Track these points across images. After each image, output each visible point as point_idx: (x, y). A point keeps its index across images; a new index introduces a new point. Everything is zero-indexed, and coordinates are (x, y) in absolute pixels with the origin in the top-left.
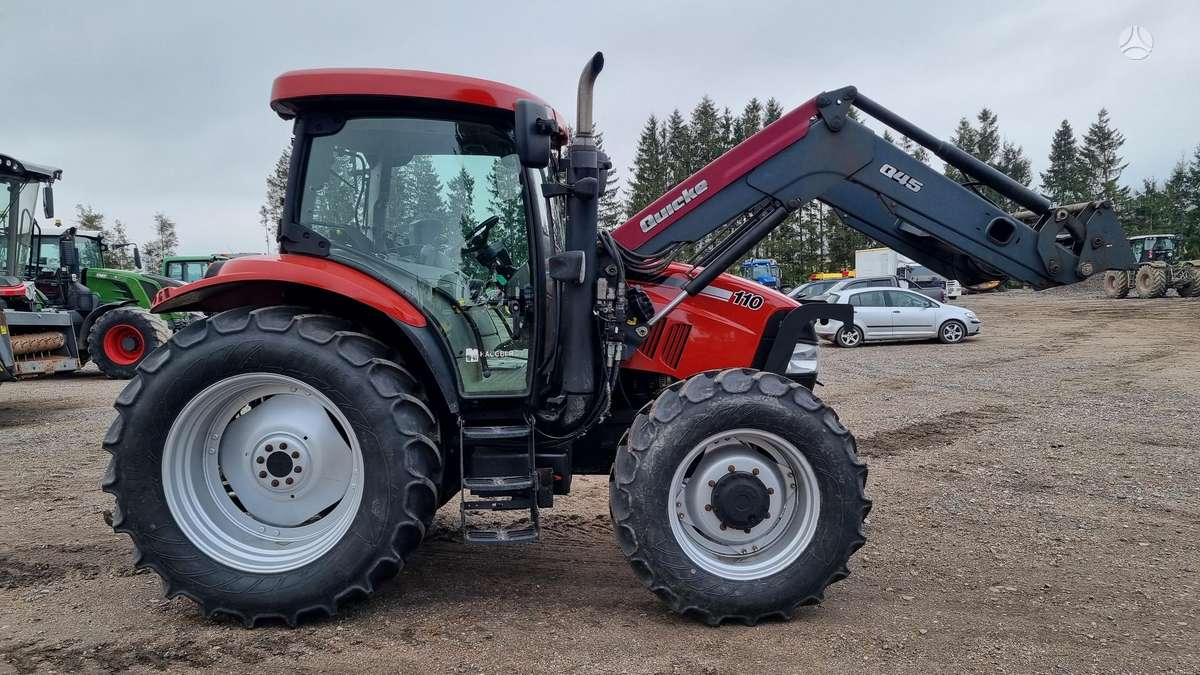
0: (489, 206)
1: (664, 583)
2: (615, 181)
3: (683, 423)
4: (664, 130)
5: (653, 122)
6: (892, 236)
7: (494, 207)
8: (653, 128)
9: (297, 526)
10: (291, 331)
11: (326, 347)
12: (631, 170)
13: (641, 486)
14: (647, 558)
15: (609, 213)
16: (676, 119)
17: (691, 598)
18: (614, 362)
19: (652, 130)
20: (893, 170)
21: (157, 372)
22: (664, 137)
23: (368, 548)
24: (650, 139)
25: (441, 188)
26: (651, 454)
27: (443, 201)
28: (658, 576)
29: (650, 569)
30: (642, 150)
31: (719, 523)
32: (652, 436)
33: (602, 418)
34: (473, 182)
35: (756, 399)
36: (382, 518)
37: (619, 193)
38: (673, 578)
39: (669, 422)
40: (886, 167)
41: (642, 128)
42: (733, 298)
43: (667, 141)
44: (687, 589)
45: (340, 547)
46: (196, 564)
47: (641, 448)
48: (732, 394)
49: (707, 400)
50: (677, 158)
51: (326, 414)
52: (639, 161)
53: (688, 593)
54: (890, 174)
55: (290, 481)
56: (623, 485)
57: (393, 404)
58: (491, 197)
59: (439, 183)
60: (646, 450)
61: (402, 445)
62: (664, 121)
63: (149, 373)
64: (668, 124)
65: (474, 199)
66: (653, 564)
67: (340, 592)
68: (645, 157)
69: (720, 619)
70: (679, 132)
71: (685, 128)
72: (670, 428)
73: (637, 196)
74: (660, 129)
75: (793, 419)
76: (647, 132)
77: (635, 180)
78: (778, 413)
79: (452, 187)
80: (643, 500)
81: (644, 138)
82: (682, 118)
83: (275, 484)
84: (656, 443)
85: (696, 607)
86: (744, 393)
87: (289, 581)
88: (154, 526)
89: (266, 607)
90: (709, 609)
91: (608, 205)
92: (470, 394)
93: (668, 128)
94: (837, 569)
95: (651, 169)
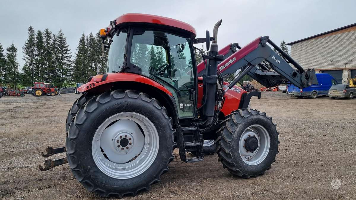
0: (24, 58)
1: (238, 168)
2: (71, 53)
3: (243, 124)
4: (87, 38)
5: (84, 36)
6: (253, 74)
7: (25, 58)
8: (84, 37)
9: (126, 163)
10: (139, 98)
11: (150, 103)
12: (76, 50)
13: (234, 141)
14: (235, 162)
15: (69, 63)
16: (91, 36)
17: (244, 172)
18: (219, 107)
19: (83, 38)
20: (275, 58)
21: (93, 112)
22: (87, 40)
23: (161, 167)
24: (82, 41)
25: (3, 50)
26: (236, 133)
27: (4, 55)
28: (237, 166)
29: (235, 165)
30: (80, 44)
31: (246, 150)
32: (236, 127)
33: (216, 123)
34: (17, 49)
35: (259, 116)
36: (165, 157)
37: (72, 57)
38: (241, 167)
39: (240, 123)
40: (273, 57)
41: (80, 37)
42: (234, 90)
43: (88, 42)
44: (243, 169)
45: (151, 167)
46: (104, 179)
47: (233, 131)
48: (254, 115)
49: (248, 117)
50: (91, 47)
51: (137, 125)
52: (79, 47)
53: (244, 170)
54: (274, 59)
55: (127, 148)
56: (229, 142)
57: (169, 121)
58: (25, 55)
59: (2, 48)
60: (235, 131)
61: (171, 133)
62: (87, 35)
63: (89, 113)
64: (89, 36)
65: (17, 55)
66: (236, 163)
67: (151, 182)
68: (81, 46)
69: (250, 177)
70: (92, 40)
71: (94, 38)
72: (240, 125)
73: (78, 58)
74: (86, 38)
75: (266, 121)
76: (82, 38)
77: (77, 53)
78: (263, 120)
79: (8, 50)
80: (234, 146)
81: (81, 40)
82: (93, 35)
83: (123, 149)
84: (237, 129)
85: (245, 174)
86: (256, 115)
87: (135, 181)
88: (89, 167)
89: (126, 190)
90: (248, 174)
91: (68, 60)
92: (181, 117)
93: (89, 38)
94: (273, 160)
95: (83, 50)
